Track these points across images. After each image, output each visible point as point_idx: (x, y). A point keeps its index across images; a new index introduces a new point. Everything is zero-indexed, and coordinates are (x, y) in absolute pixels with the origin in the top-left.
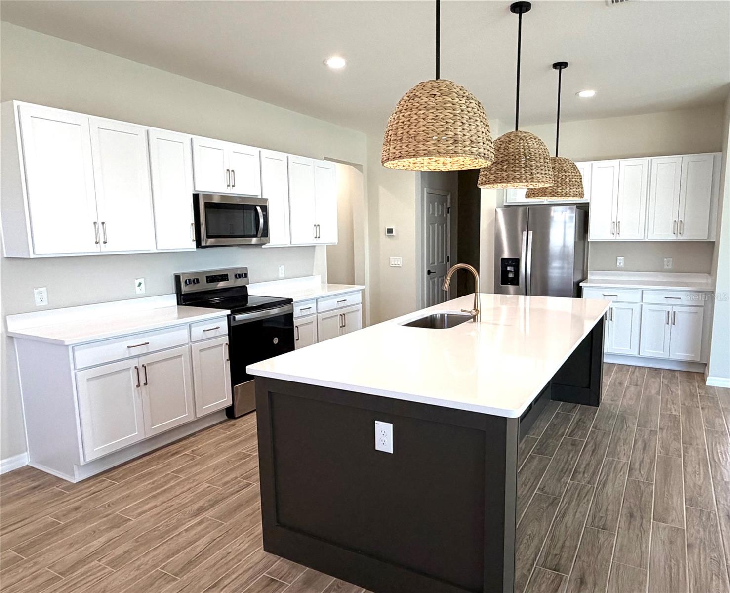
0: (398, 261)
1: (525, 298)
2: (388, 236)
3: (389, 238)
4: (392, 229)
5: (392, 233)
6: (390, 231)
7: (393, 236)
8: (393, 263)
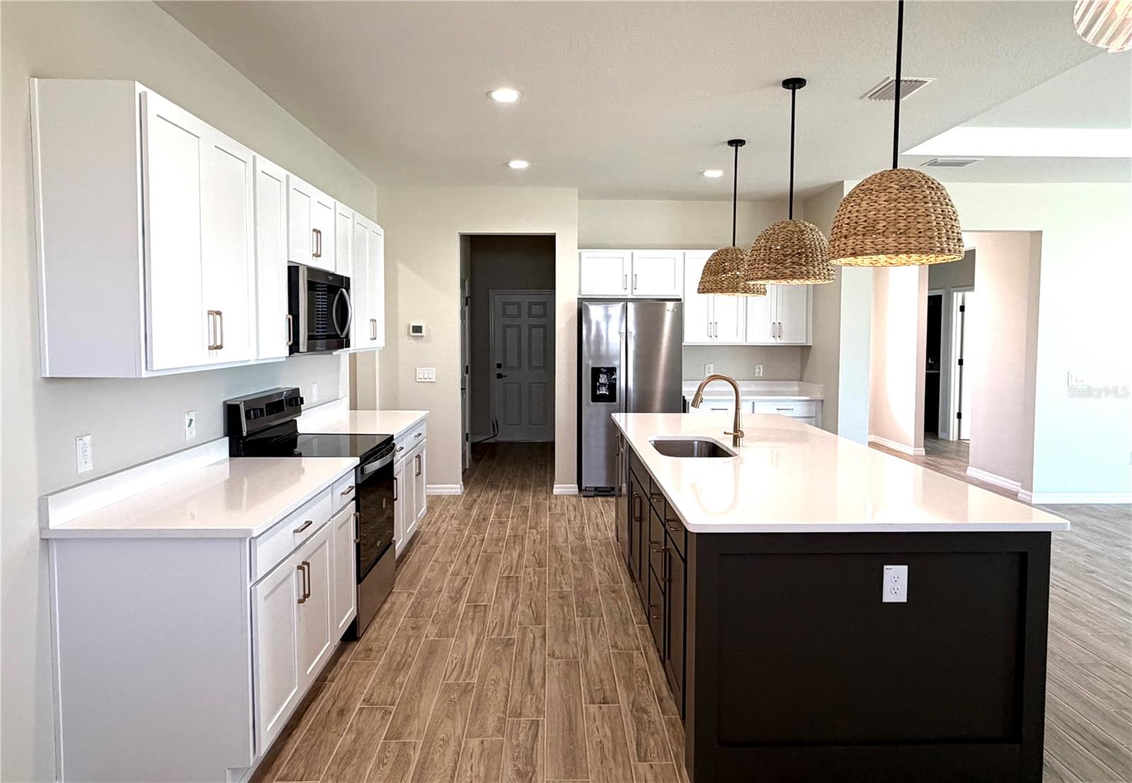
0: (429, 373)
1: (626, 416)
2: (413, 336)
3: (415, 340)
4: (421, 327)
5: (421, 332)
6: (417, 329)
7: (423, 336)
8: (420, 377)
